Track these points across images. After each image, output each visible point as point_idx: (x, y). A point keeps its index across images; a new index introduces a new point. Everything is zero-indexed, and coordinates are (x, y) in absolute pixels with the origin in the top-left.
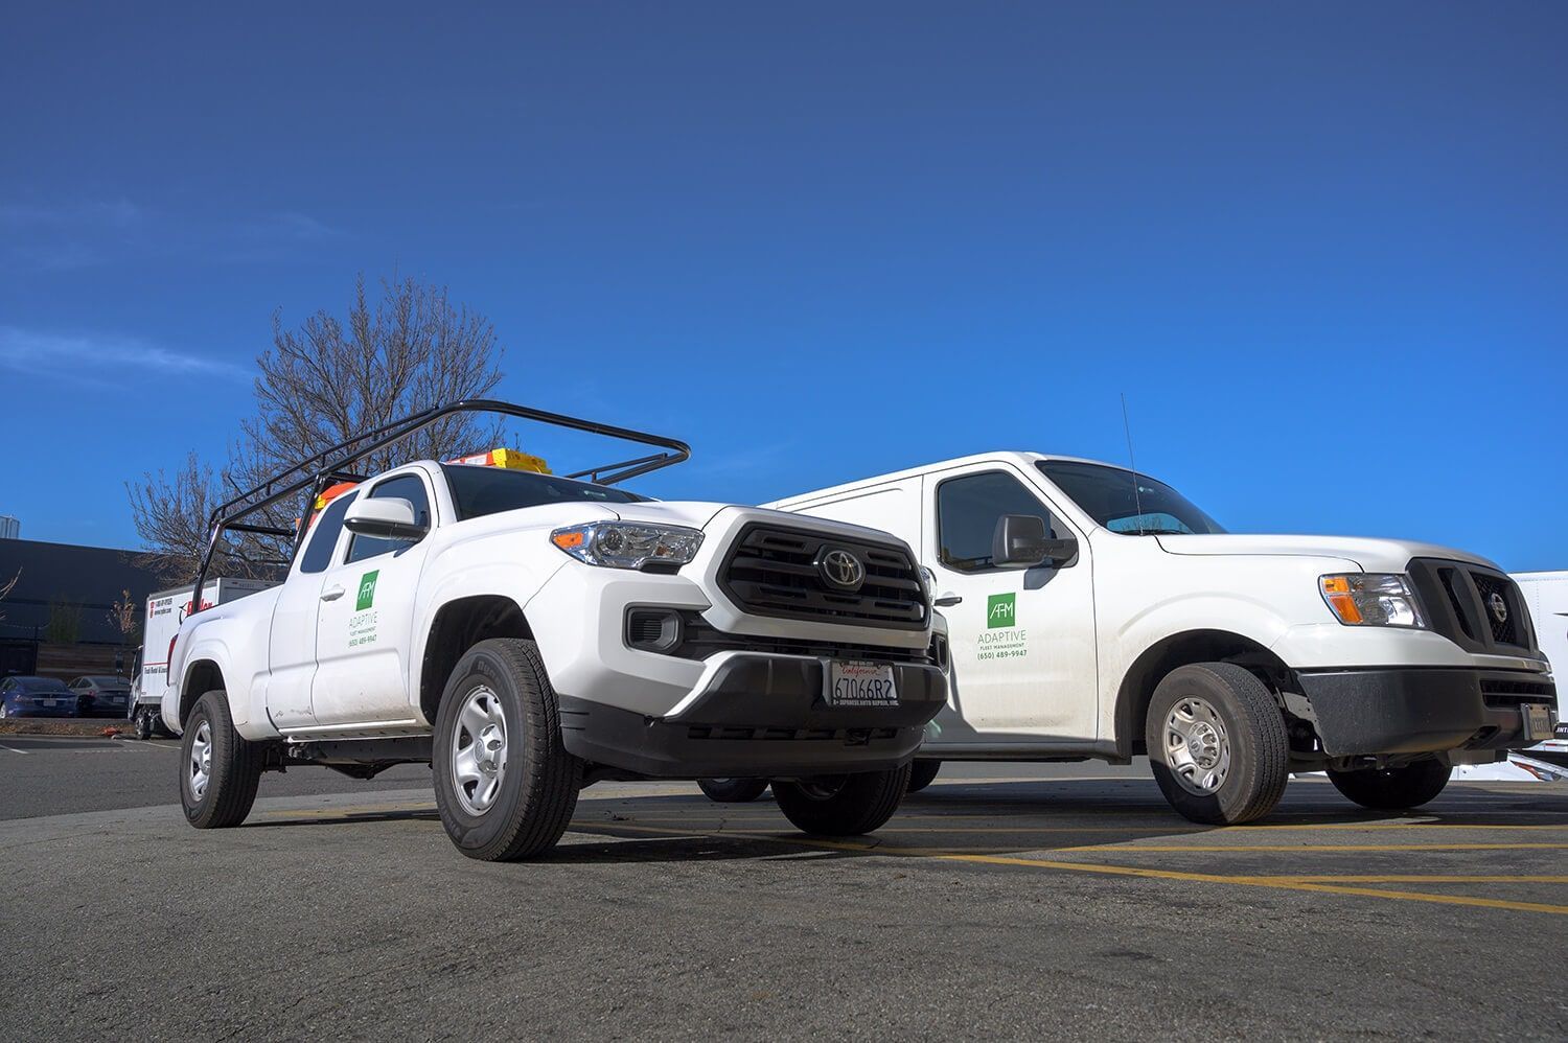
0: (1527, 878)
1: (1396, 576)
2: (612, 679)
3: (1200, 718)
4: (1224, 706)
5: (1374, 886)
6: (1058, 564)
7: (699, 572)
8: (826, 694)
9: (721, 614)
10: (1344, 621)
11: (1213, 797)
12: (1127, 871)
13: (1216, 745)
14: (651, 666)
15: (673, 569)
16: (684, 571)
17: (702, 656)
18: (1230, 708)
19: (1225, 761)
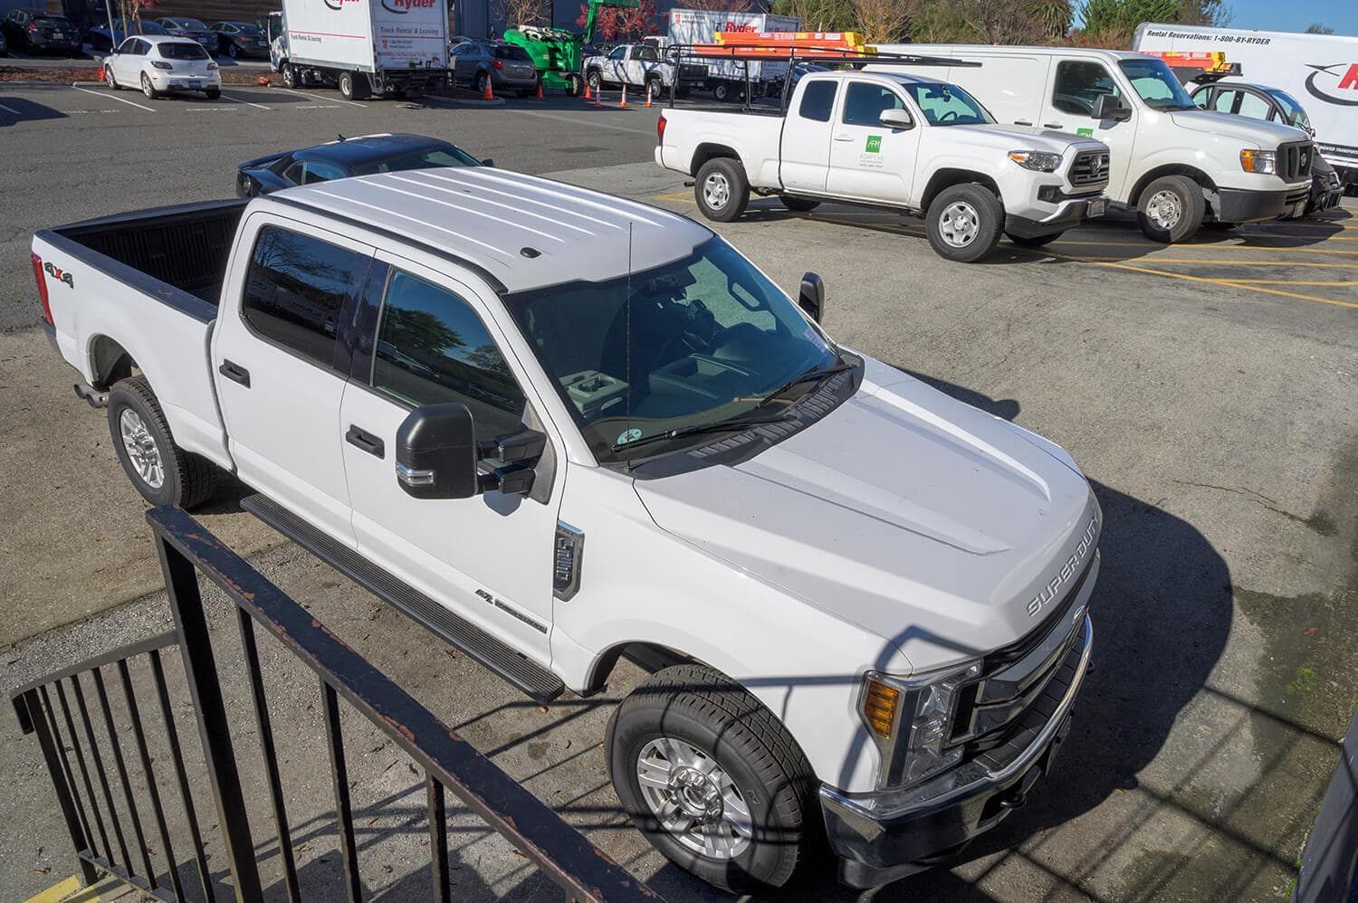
0: (1290, 282)
1: (1271, 152)
2: (1032, 211)
3: (1169, 199)
4: (1184, 198)
5: (1248, 284)
6: (1118, 120)
7: (1062, 171)
8: (1088, 214)
9: (1067, 188)
10: (1245, 169)
11: (1168, 232)
12: (1156, 272)
13: (1173, 211)
14: (1045, 206)
15: (1051, 171)
16: (1055, 171)
17: (1057, 202)
18: (1186, 199)
19: (1176, 219)
